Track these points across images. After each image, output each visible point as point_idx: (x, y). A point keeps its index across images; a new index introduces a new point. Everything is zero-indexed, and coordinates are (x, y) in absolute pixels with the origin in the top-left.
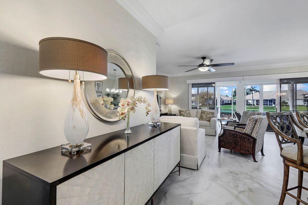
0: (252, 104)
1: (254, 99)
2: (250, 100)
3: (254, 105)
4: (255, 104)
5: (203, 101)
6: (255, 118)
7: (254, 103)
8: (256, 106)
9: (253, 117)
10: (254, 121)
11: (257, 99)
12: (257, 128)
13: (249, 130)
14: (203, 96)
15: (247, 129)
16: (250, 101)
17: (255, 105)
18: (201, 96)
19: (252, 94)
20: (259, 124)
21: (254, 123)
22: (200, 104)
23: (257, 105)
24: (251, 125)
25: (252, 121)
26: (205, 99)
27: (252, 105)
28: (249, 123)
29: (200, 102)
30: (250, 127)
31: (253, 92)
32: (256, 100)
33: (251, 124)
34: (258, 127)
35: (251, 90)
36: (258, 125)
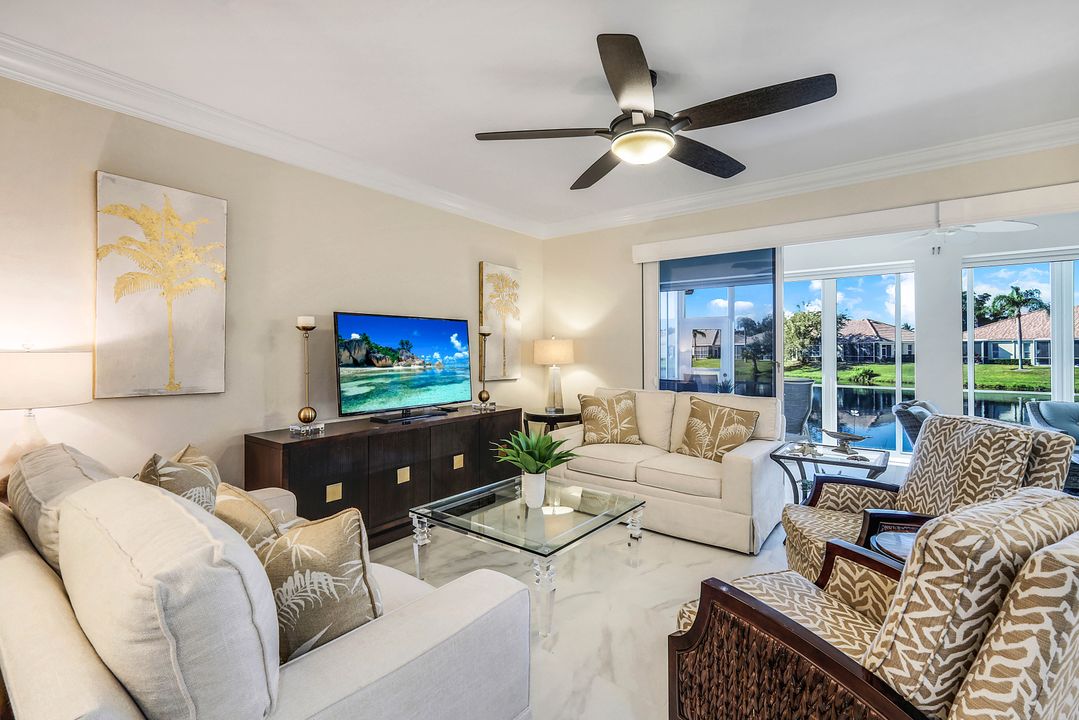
0: (1018, 357)
1: (1026, 337)
2: (1010, 342)
3: (1028, 363)
4: (1032, 357)
5: (803, 346)
6: (988, 544)
7: (1027, 355)
8: (1038, 365)
9: (961, 535)
10: (975, 576)
11: (1039, 339)
12: (1016, 681)
13: (917, 665)
14: (803, 328)
15: (900, 647)
16: (1009, 348)
17: (1033, 363)
18: (798, 329)
19: (1019, 316)
20: (1043, 637)
21: (973, 595)
22: (794, 359)
23: (1042, 362)
24: (942, 620)
25: (947, 572)
26: (812, 339)
27: (1015, 362)
28: (916, 588)
29: (792, 353)
30: (923, 639)
31: (1024, 310)
32: (1038, 342)
33: (939, 604)
34: (1034, 670)
35: (1013, 303)
36: (1032, 646)
